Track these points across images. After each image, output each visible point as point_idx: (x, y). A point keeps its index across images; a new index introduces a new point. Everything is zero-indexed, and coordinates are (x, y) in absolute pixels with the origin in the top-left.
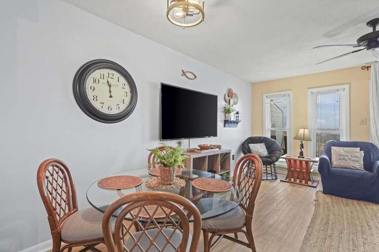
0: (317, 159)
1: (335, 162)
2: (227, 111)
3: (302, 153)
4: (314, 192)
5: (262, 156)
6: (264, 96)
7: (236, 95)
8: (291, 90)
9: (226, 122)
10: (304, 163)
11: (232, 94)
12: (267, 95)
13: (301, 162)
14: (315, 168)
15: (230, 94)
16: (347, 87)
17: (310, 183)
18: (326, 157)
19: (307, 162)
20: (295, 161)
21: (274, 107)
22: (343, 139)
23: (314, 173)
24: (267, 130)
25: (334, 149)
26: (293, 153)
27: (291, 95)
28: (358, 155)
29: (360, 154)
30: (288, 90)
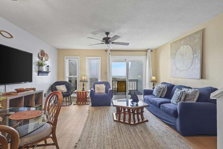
0: (90, 91)
1: (96, 91)
2: (40, 65)
3: (83, 89)
4: (87, 107)
5: (64, 92)
6: (65, 57)
7: (47, 55)
8: (79, 56)
9: (40, 72)
10: (84, 93)
11: (44, 54)
12: (67, 57)
13: (83, 93)
14: (89, 95)
16: (100, 58)
17: (87, 103)
18: (93, 89)
19: (86, 93)
20: (80, 93)
21: (71, 64)
22: (99, 81)
23: (89, 98)
24: (66, 77)
25: (96, 85)
26: (79, 89)
27: (79, 59)
28: (104, 87)
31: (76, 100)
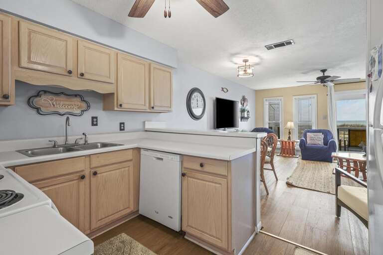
0: (299, 141)
1: (309, 141)
2: (243, 111)
3: (289, 138)
4: (296, 161)
6: (265, 99)
7: (248, 100)
8: (282, 96)
9: (242, 118)
10: (291, 143)
11: (246, 99)
13: (289, 142)
14: (297, 147)
15: (244, 99)
16: (315, 96)
17: (294, 156)
18: (304, 139)
19: (293, 143)
20: (286, 142)
22: (314, 128)
23: (297, 151)
24: (266, 122)
25: (309, 134)
26: (284, 137)
27: (282, 100)
28: (321, 137)
29: (321, 136)
30: (280, 96)
31: (280, 151)
